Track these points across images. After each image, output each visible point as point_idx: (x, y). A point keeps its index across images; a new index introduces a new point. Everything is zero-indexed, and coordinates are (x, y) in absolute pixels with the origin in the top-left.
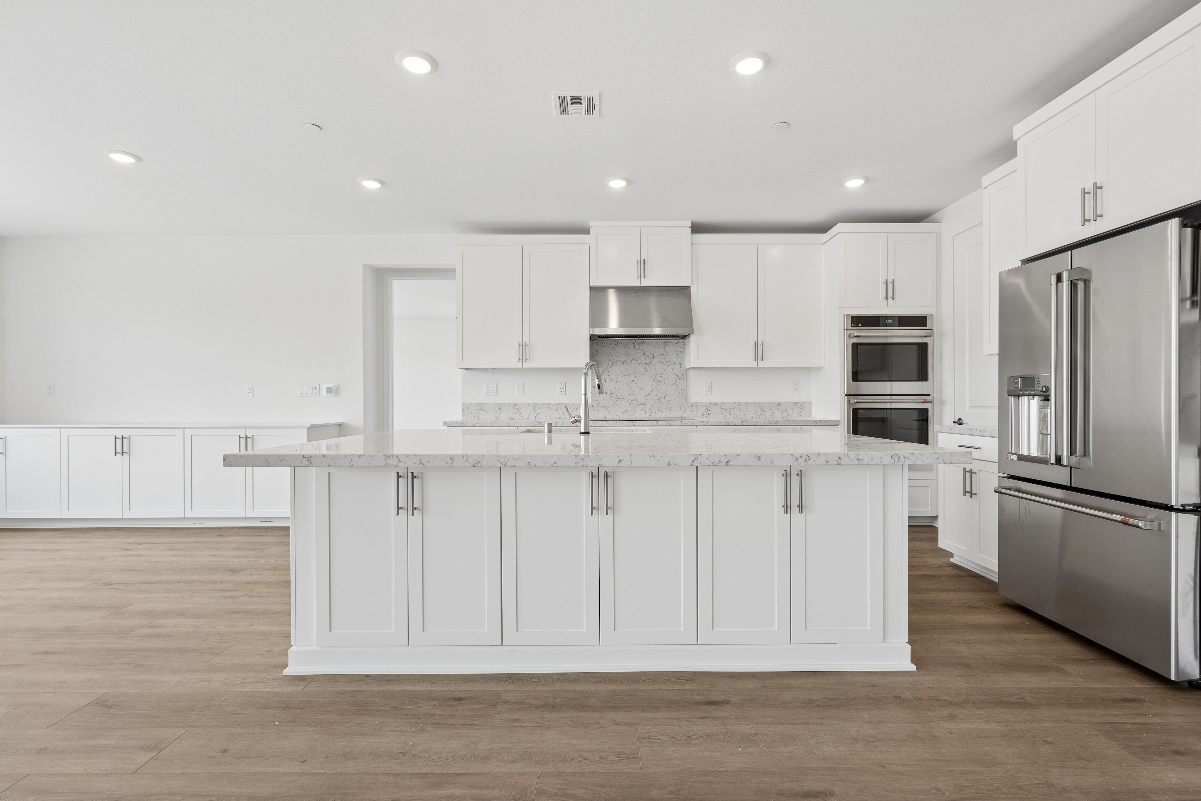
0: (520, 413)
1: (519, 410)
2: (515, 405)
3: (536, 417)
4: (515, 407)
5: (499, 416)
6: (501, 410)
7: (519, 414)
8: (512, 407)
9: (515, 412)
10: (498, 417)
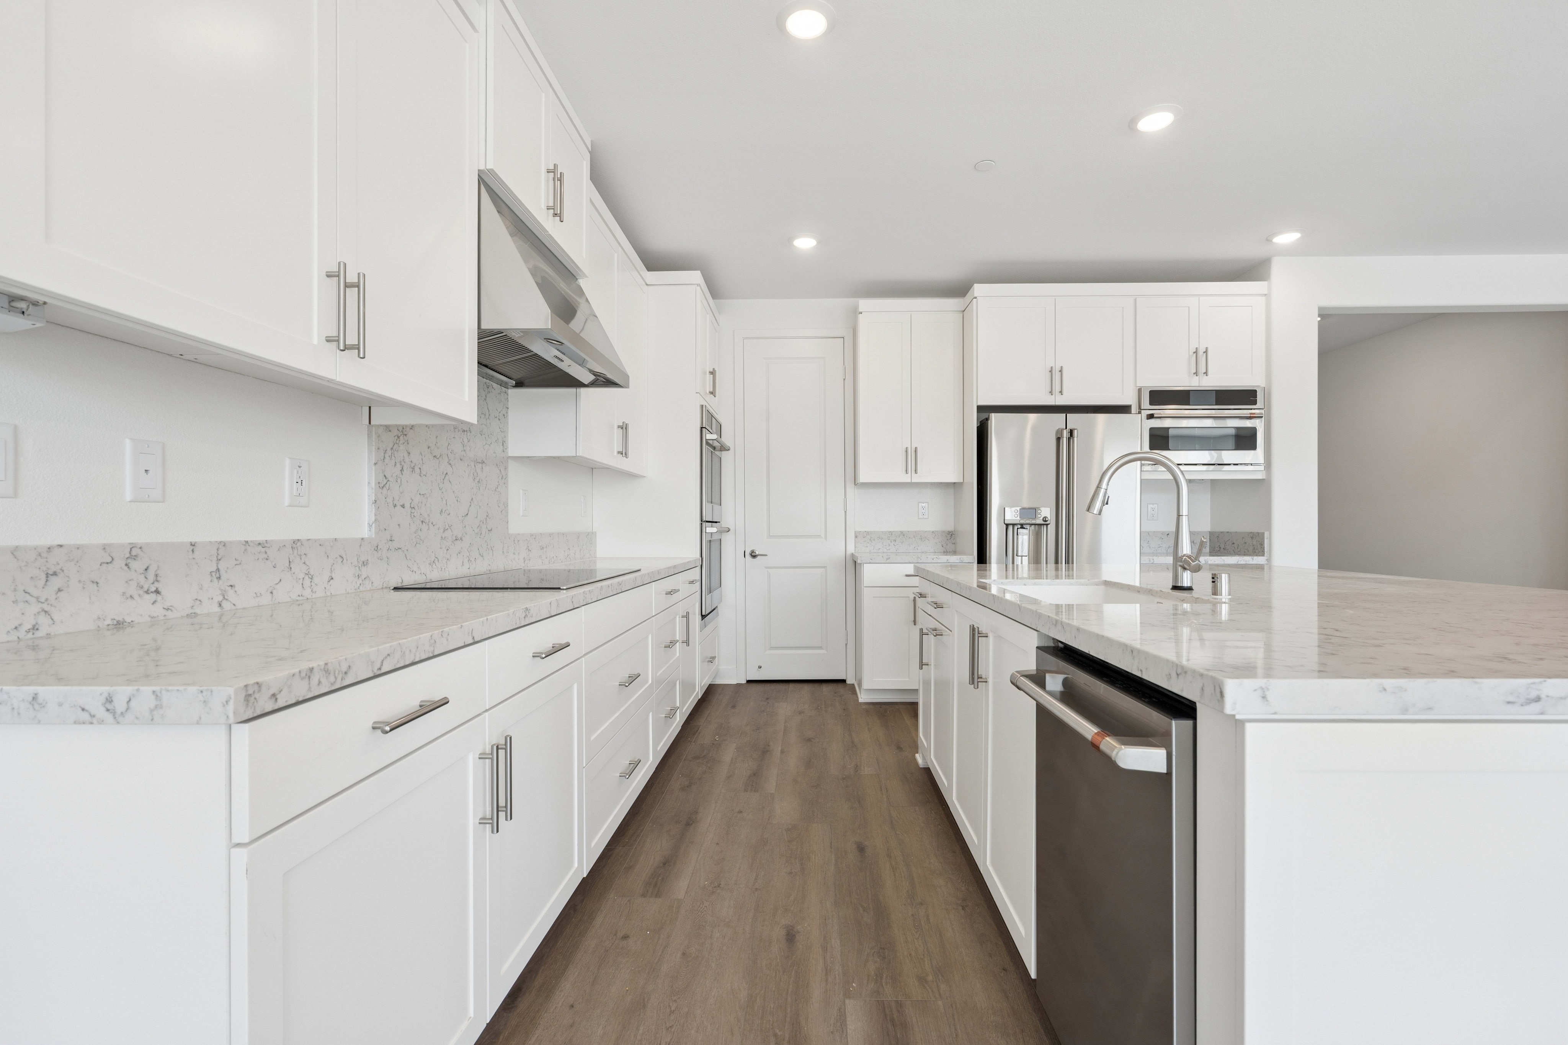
0: (157, 592)
1: (151, 577)
2: (133, 553)
3: (224, 604)
4: (134, 564)
5: (43, 620)
6: (56, 582)
7: (153, 597)
8: (119, 563)
9: (132, 590)
10: (35, 628)
